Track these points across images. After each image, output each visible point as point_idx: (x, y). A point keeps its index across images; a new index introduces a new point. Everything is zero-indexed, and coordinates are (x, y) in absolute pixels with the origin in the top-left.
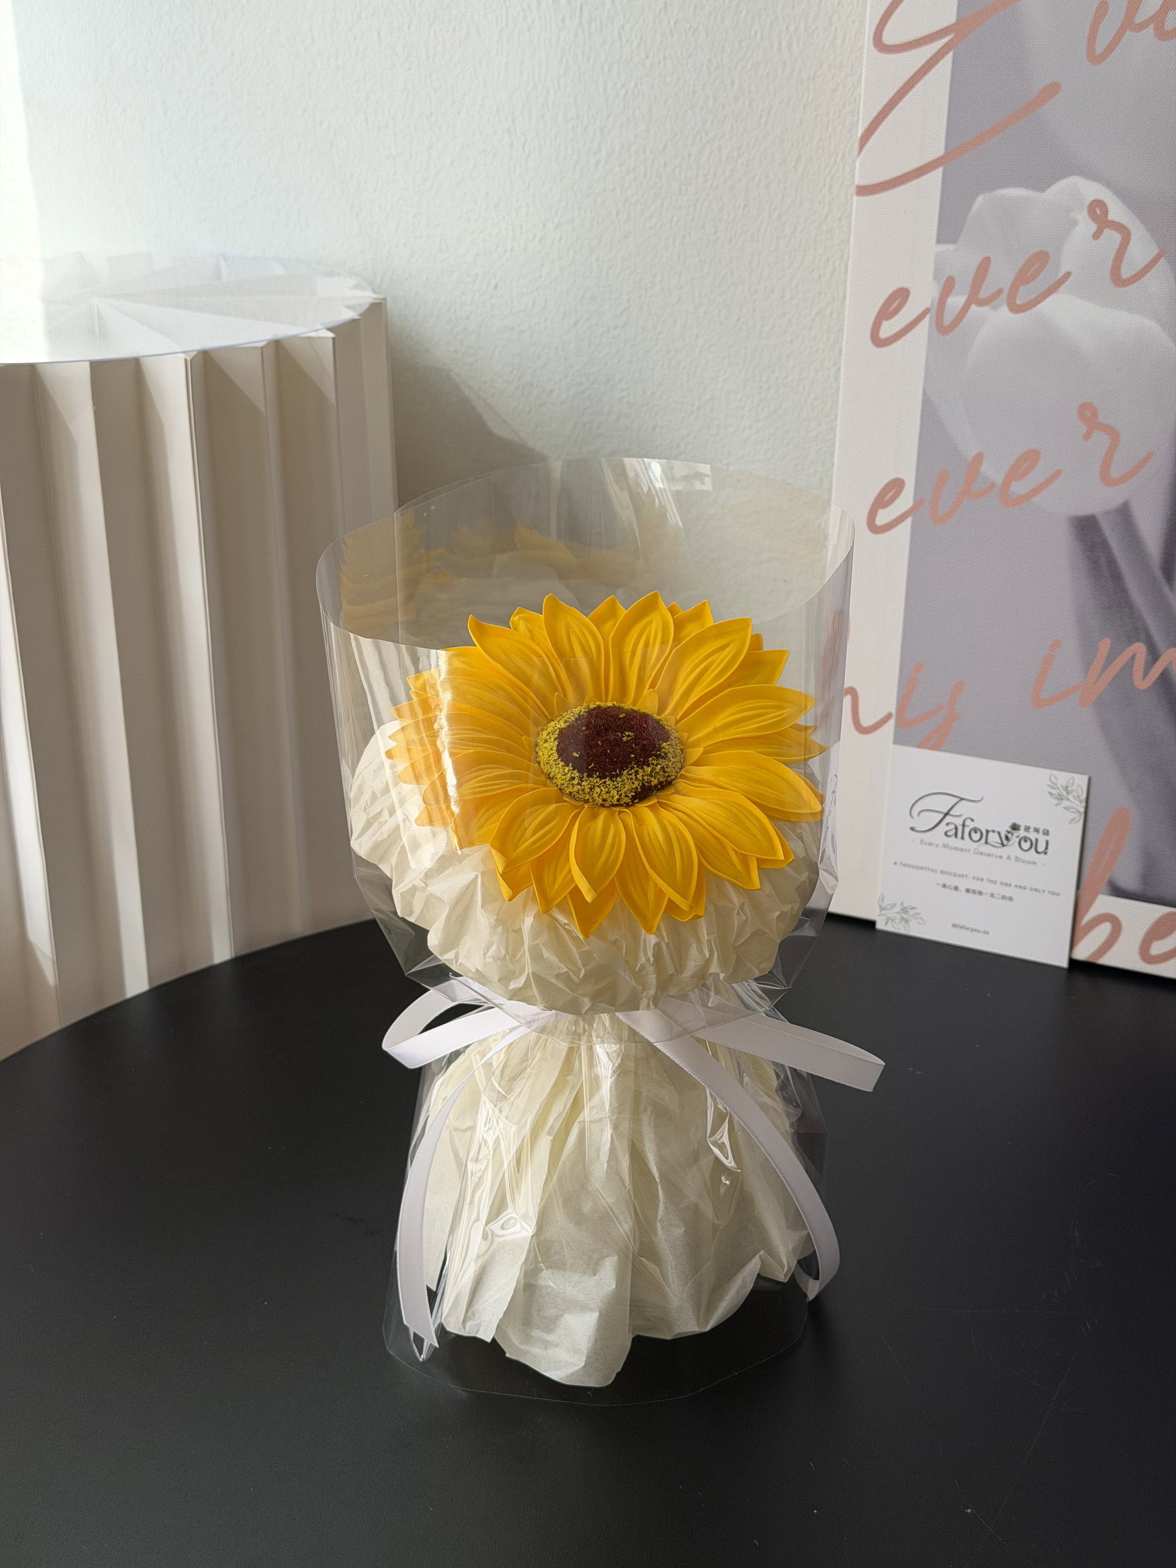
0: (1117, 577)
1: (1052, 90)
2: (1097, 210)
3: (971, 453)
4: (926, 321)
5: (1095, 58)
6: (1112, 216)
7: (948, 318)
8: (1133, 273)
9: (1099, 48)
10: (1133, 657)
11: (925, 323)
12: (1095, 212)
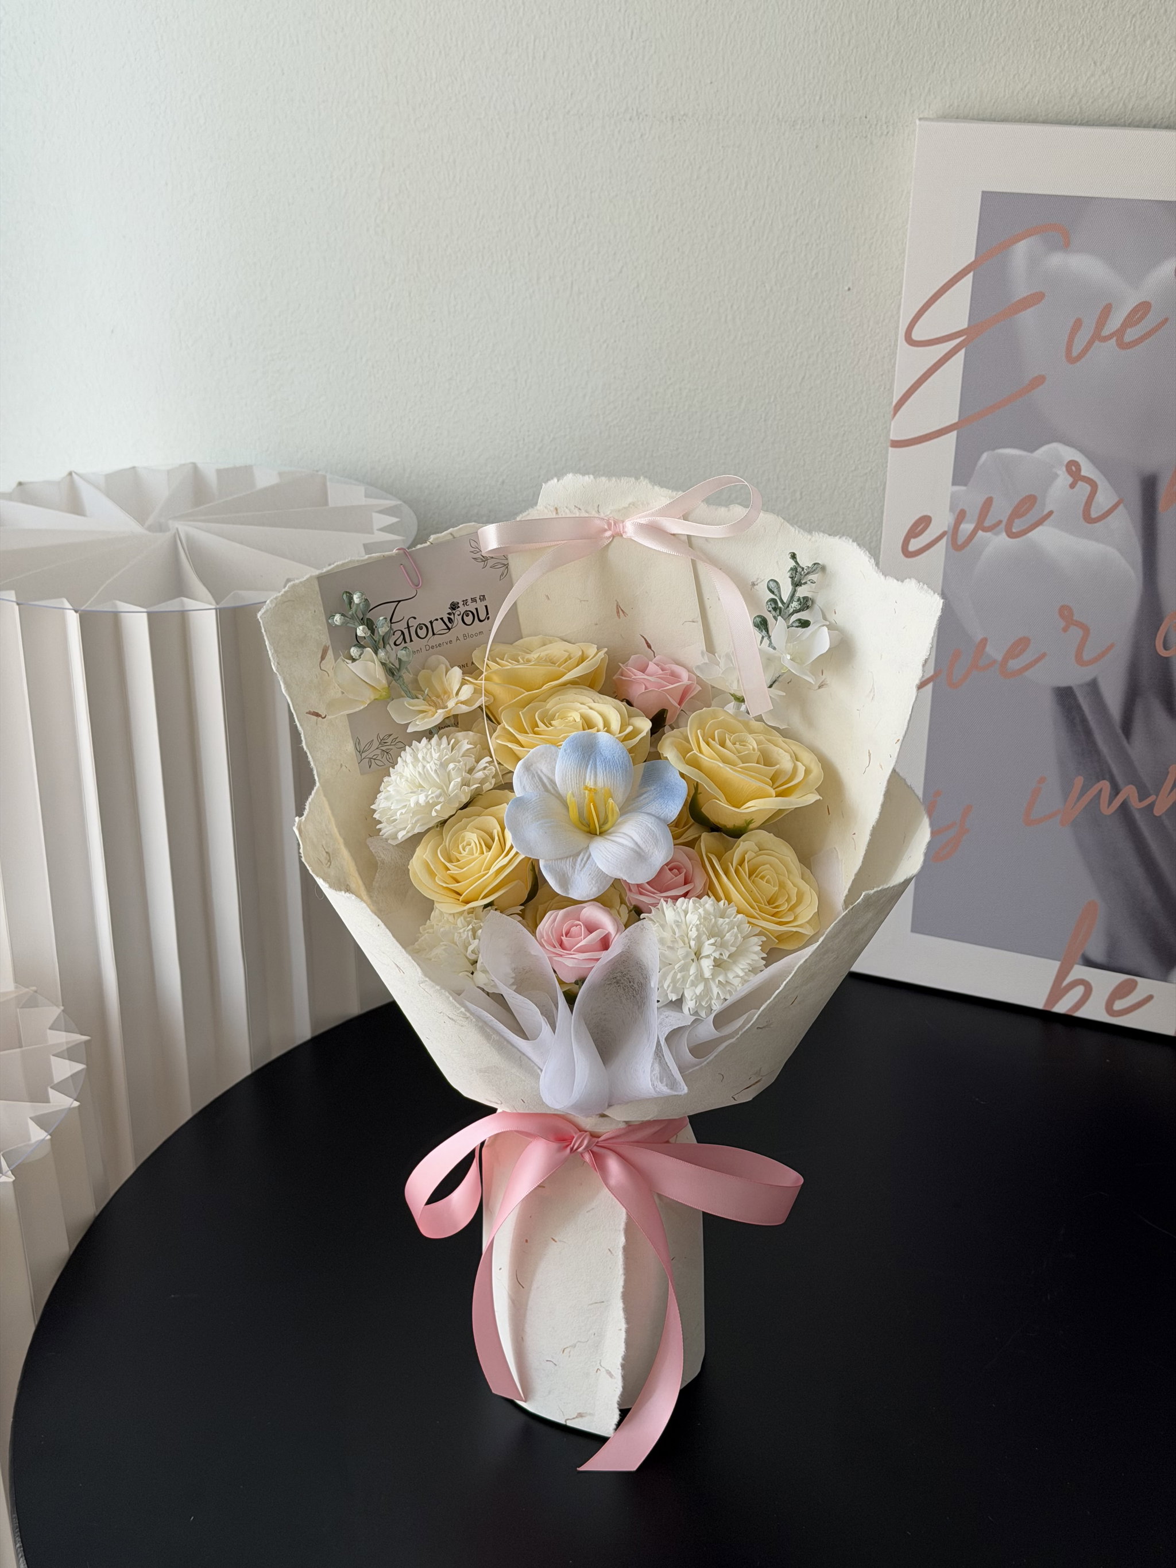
0: (1088, 733)
1: (1040, 380)
2: (1073, 468)
3: (979, 637)
4: (944, 541)
5: (1072, 360)
6: (1083, 473)
7: (961, 540)
8: (1100, 514)
9: (1075, 353)
10: (1101, 791)
11: (943, 542)
12: (1072, 469)
